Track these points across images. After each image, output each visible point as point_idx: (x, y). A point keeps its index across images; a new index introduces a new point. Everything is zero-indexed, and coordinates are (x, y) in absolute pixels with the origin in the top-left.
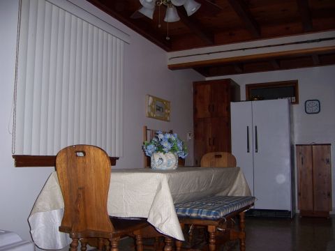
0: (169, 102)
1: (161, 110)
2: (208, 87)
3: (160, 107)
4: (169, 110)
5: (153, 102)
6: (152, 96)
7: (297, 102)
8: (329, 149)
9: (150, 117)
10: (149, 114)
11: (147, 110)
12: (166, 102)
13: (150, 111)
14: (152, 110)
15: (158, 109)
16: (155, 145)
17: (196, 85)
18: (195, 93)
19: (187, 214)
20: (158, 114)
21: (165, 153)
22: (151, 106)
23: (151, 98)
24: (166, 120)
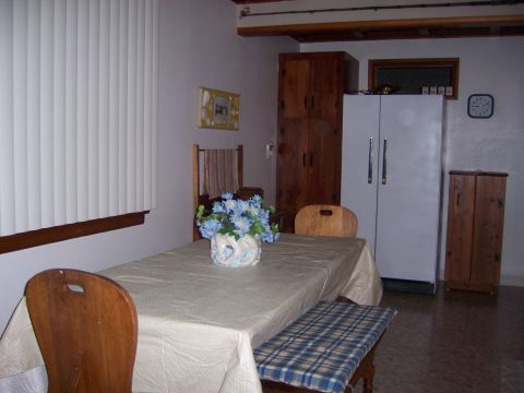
0: (238, 96)
1: (224, 111)
2: (306, 64)
3: (221, 107)
4: (237, 110)
5: (211, 98)
6: (209, 90)
7: (455, 96)
8: (504, 183)
9: (204, 126)
10: (203, 122)
11: (200, 115)
12: (233, 95)
13: (203, 115)
14: (209, 115)
15: (220, 111)
16: (219, 219)
17: (284, 58)
18: (283, 73)
19: (282, 380)
20: (218, 120)
21: (237, 237)
22: (206, 108)
23: (206, 93)
24: (232, 128)
